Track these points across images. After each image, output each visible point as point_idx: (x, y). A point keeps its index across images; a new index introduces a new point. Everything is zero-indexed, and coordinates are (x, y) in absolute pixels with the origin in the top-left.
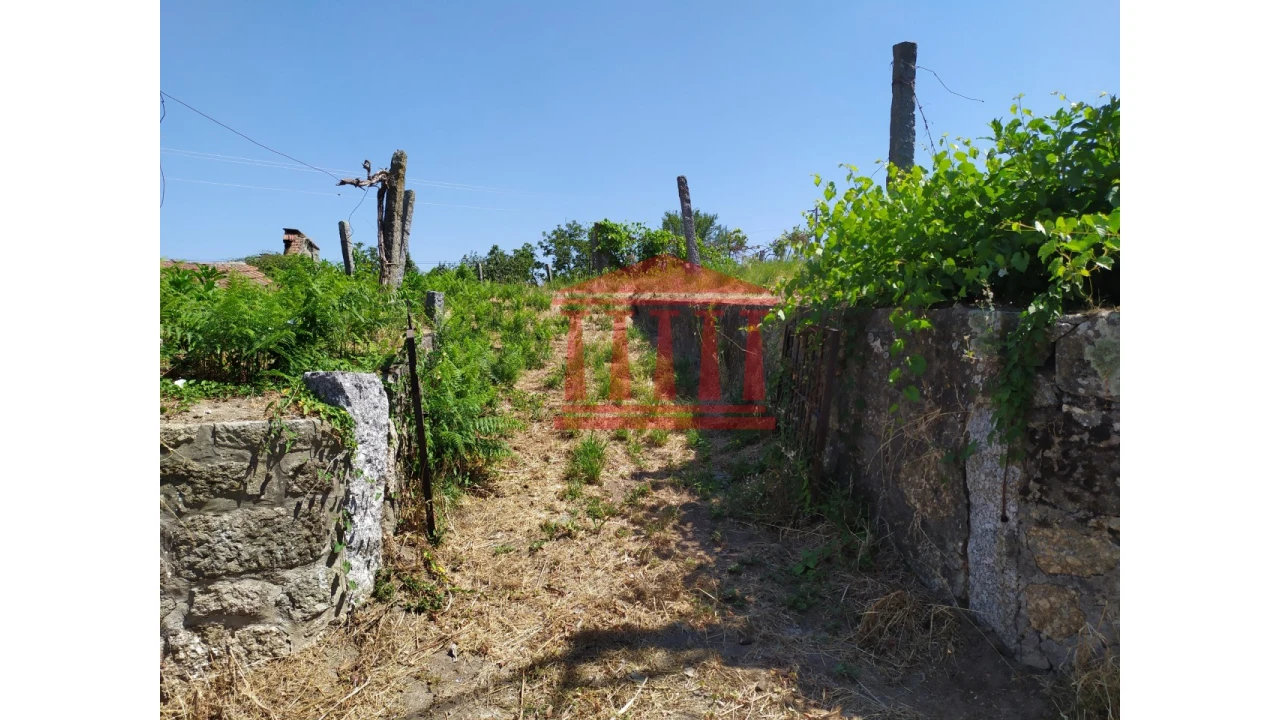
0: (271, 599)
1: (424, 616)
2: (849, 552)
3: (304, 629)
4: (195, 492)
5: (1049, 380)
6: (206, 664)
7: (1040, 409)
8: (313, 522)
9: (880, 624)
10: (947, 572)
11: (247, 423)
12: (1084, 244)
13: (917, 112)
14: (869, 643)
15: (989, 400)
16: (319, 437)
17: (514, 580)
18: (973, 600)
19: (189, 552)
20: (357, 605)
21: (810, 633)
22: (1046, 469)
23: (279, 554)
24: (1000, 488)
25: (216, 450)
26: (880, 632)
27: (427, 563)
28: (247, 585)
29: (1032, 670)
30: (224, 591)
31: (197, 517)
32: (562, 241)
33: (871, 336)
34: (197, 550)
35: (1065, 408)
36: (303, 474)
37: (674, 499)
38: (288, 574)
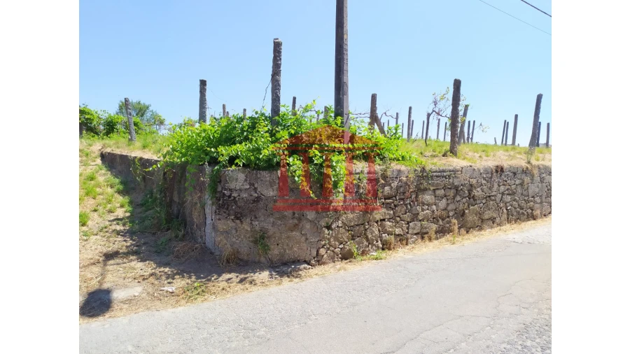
2: (176, 237)
5: (220, 185)
7: (218, 192)
10: (201, 237)
15: (209, 190)
18: (206, 243)
21: (159, 257)
22: (220, 206)
24: (211, 212)
29: (217, 256)
35: (223, 191)
37: (119, 228)
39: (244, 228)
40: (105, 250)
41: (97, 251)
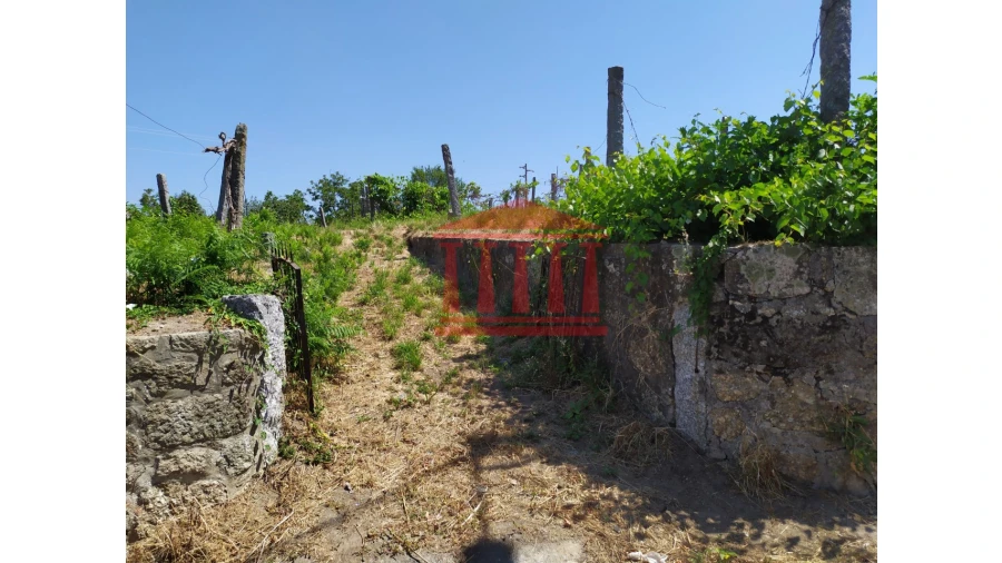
0: (213, 461)
1: (319, 467)
2: (600, 402)
3: (236, 481)
4: (159, 385)
5: (721, 286)
6: (167, 511)
7: (716, 304)
8: (241, 404)
9: (626, 443)
10: (663, 408)
11: (194, 333)
12: (739, 205)
13: (624, 113)
14: (620, 455)
15: (687, 299)
16: (244, 342)
17: (379, 438)
18: (679, 423)
19: (154, 430)
20: (269, 463)
21: (584, 453)
22: (721, 339)
23: (218, 426)
24: (694, 352)
25: (173, 354)
26: (626, 447)
27: (314, 431)
28: (197, 451)
29: (716, 460)
30: (180, 456)
31: (159, 403)
32: (329, 188)
33: (607, 262)
34: (160, 427)
35: (731, 302)
36: (233, 369)
37: (477, 375)
38: (224, 442)
39: (795, 396)
40: (470, 429)
41: (453, 432)
